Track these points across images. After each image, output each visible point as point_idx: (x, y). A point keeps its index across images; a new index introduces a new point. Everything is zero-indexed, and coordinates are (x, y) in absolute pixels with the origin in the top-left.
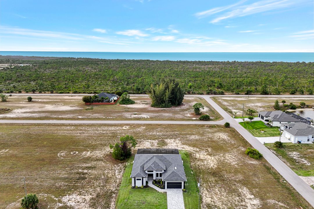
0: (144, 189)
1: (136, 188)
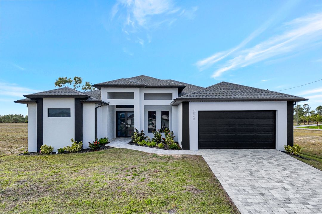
1: (43, 153)
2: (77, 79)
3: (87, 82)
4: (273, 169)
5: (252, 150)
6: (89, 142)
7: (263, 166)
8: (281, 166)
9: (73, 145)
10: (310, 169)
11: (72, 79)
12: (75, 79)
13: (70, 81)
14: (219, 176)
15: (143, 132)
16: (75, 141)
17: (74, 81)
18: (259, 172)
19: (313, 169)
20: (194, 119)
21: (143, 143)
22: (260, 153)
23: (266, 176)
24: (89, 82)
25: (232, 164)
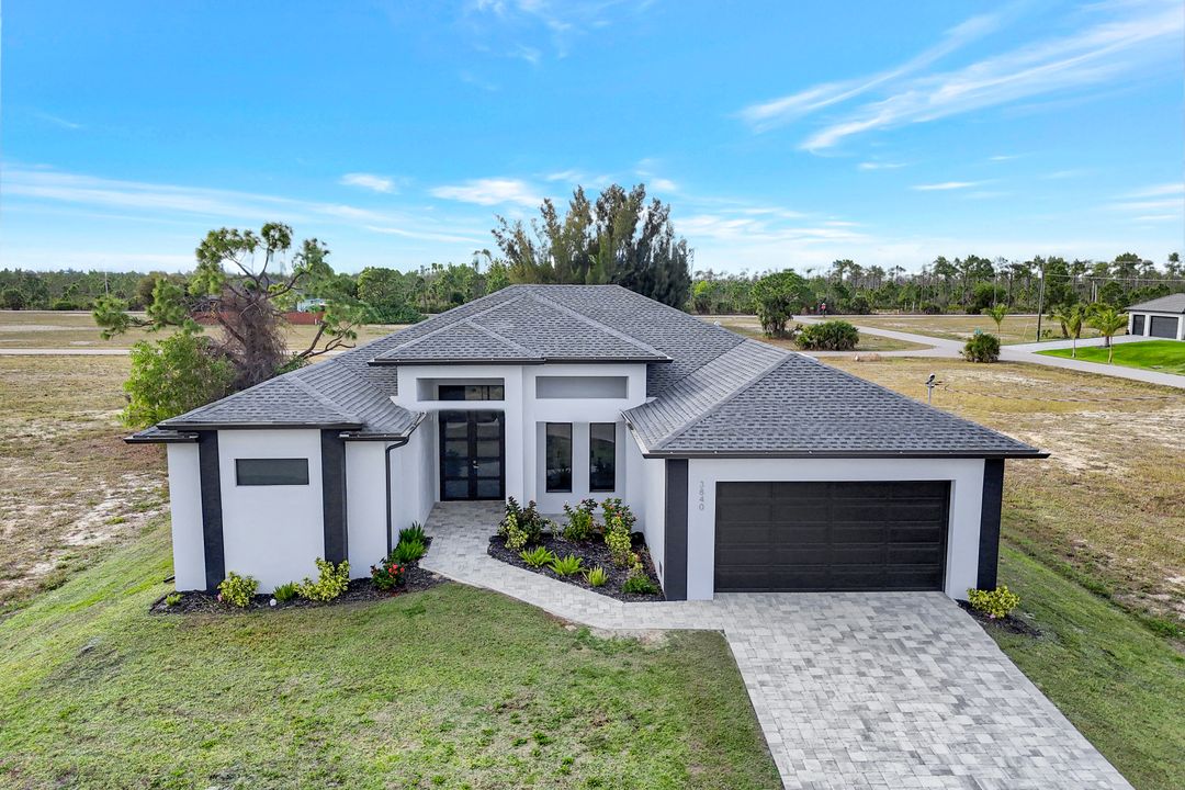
0: (356, 609)
1: (228, 605)
2: (272, 233)
3: (310, 240)
4: (929, 706)
5: (874, 598)
6: (373, 567)
7: (902, 687)
8: (951, 689)
9: (323, 577)
10: (1031, 701)
11: (257, 233)
12: (266, 233)
13: (250, 245)
14: (777, 746)
15: (535, 509)
16: (327, 560)
17: (263, 239)
18: (889, 720)
19: (1040, 704)
20: (702, 507)
21: (538, 559)
22: (896, 615)
23: (907, 746)
24: (315, 240)
25: (814, 677)
